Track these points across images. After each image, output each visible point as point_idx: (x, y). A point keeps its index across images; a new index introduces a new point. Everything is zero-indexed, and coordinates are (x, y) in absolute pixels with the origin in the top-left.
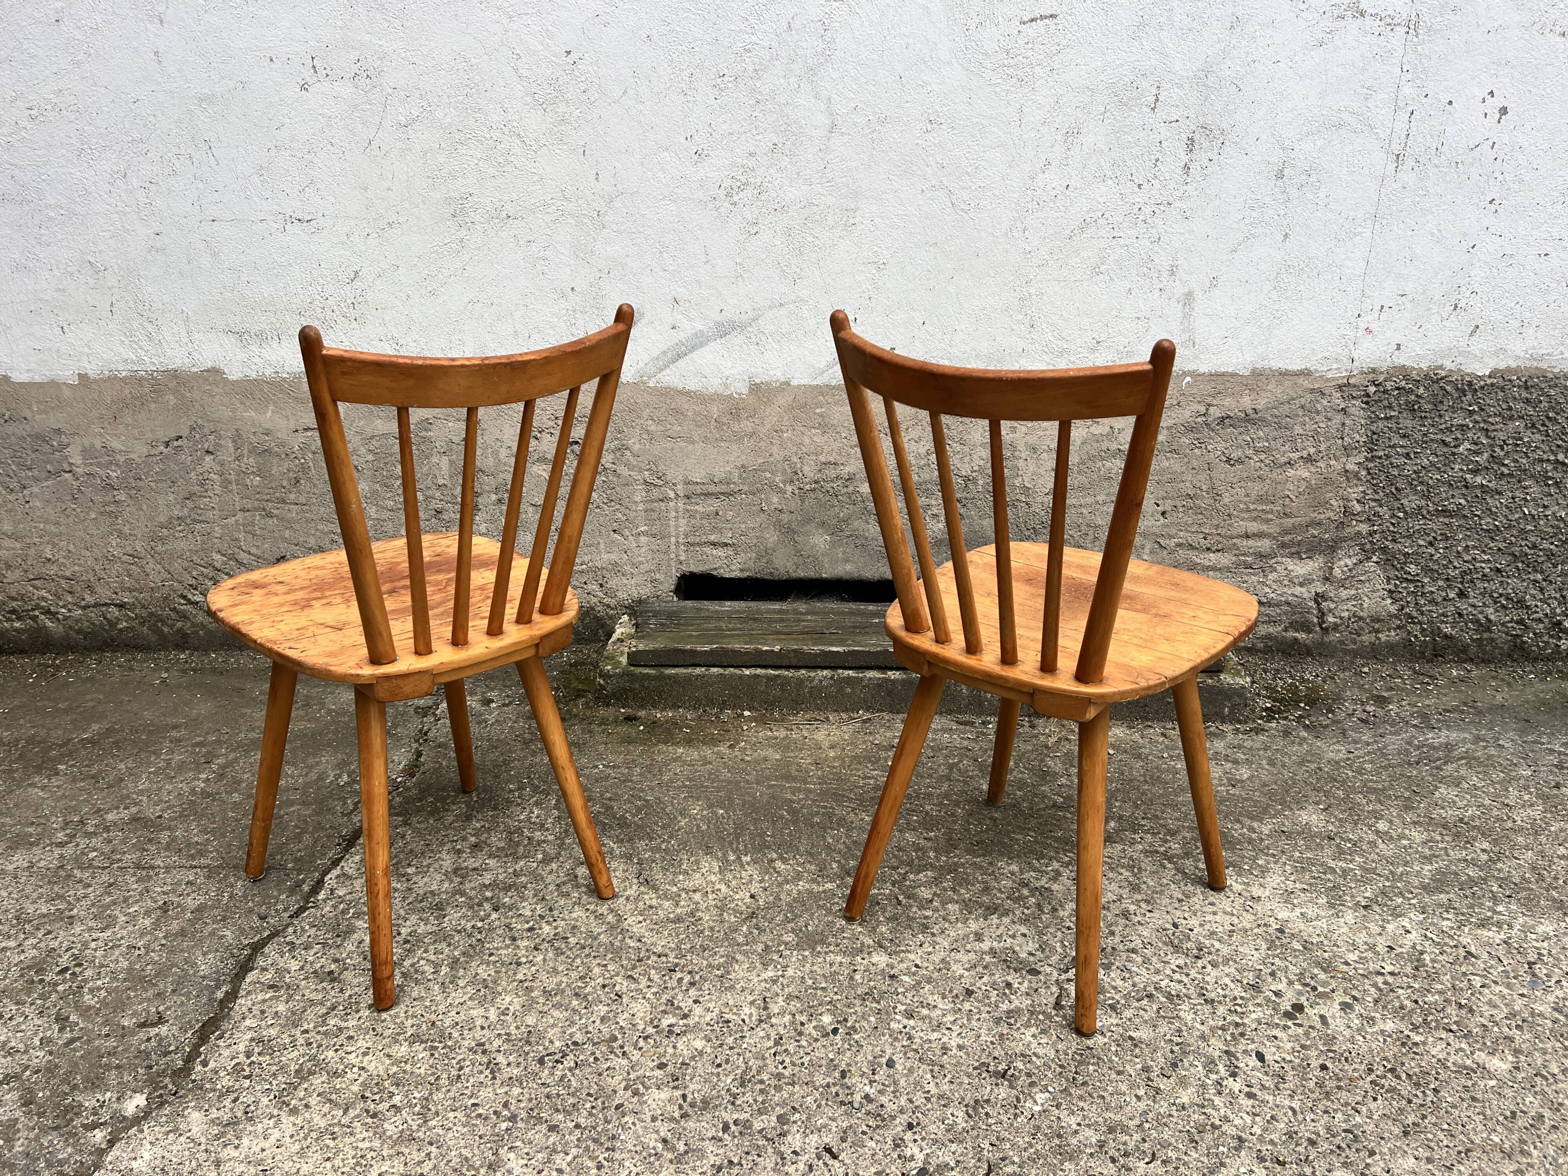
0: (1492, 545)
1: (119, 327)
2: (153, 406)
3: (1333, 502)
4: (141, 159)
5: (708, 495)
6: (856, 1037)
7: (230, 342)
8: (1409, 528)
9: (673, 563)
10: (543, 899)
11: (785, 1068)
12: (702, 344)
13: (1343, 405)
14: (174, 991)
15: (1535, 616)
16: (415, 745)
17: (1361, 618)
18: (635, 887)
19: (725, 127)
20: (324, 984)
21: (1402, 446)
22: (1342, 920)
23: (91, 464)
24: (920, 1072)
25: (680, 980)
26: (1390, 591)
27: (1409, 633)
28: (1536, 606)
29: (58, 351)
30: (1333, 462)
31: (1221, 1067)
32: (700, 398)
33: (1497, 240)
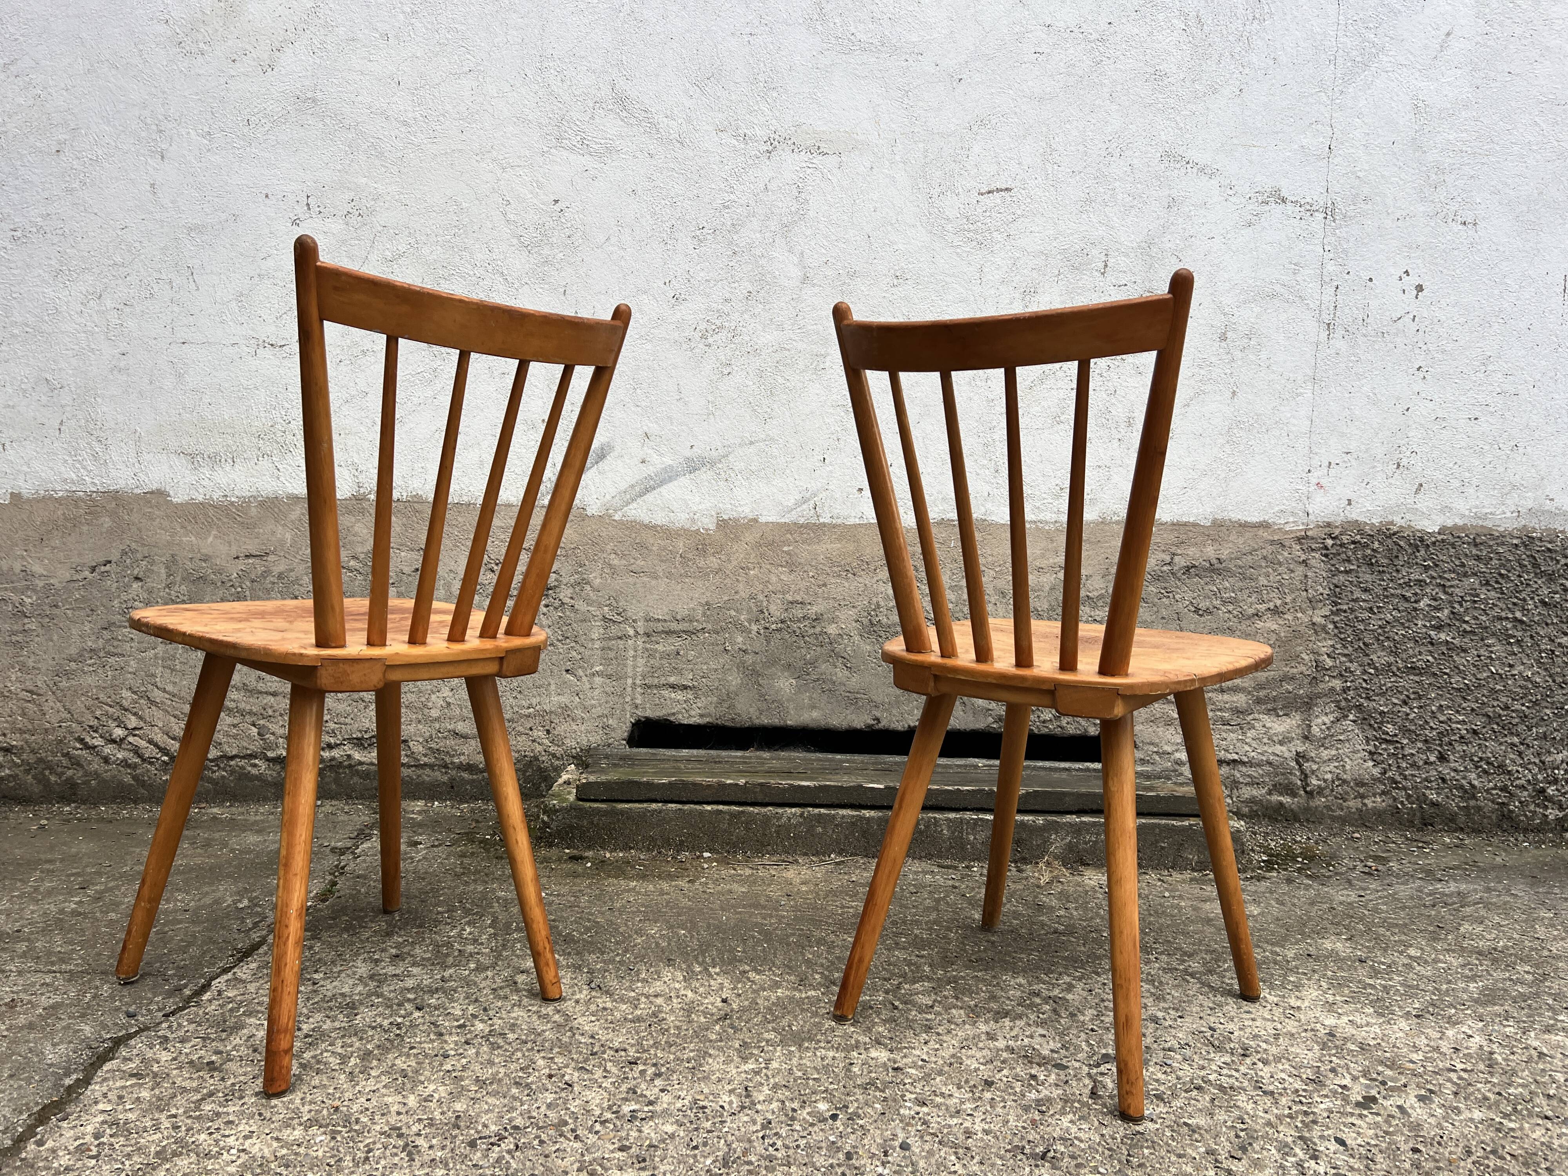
0: (1464, 705)
1: (65, 446)
2: (85, 528)
3: (1304, 656)
4: (120, 281)
5: (669, 633)
6: (861, 1122)
7: (180, 464)
8: (1381, 685)
9: (628, 708)
10: (476, 1000)
11: (777, 1150)
12: (671, 479)
13: (1303, 557)
14: (12, 1077)
15: (1518, 782)
16: (329, 878)
17: (1344, 781)
18: (585, 992)
19: (702, 274)
20: (201, 1074)
21: (1364, 601)
22: (1395, 1027)
24: (942, 1154)
25: (643, 1072)
26: (1370, 753)
27: (1395, 799)
28: (1518, 771)
30: (1299, 615)
31: (1297, 1150)
32: (668, 533)
33: (1430, 405)
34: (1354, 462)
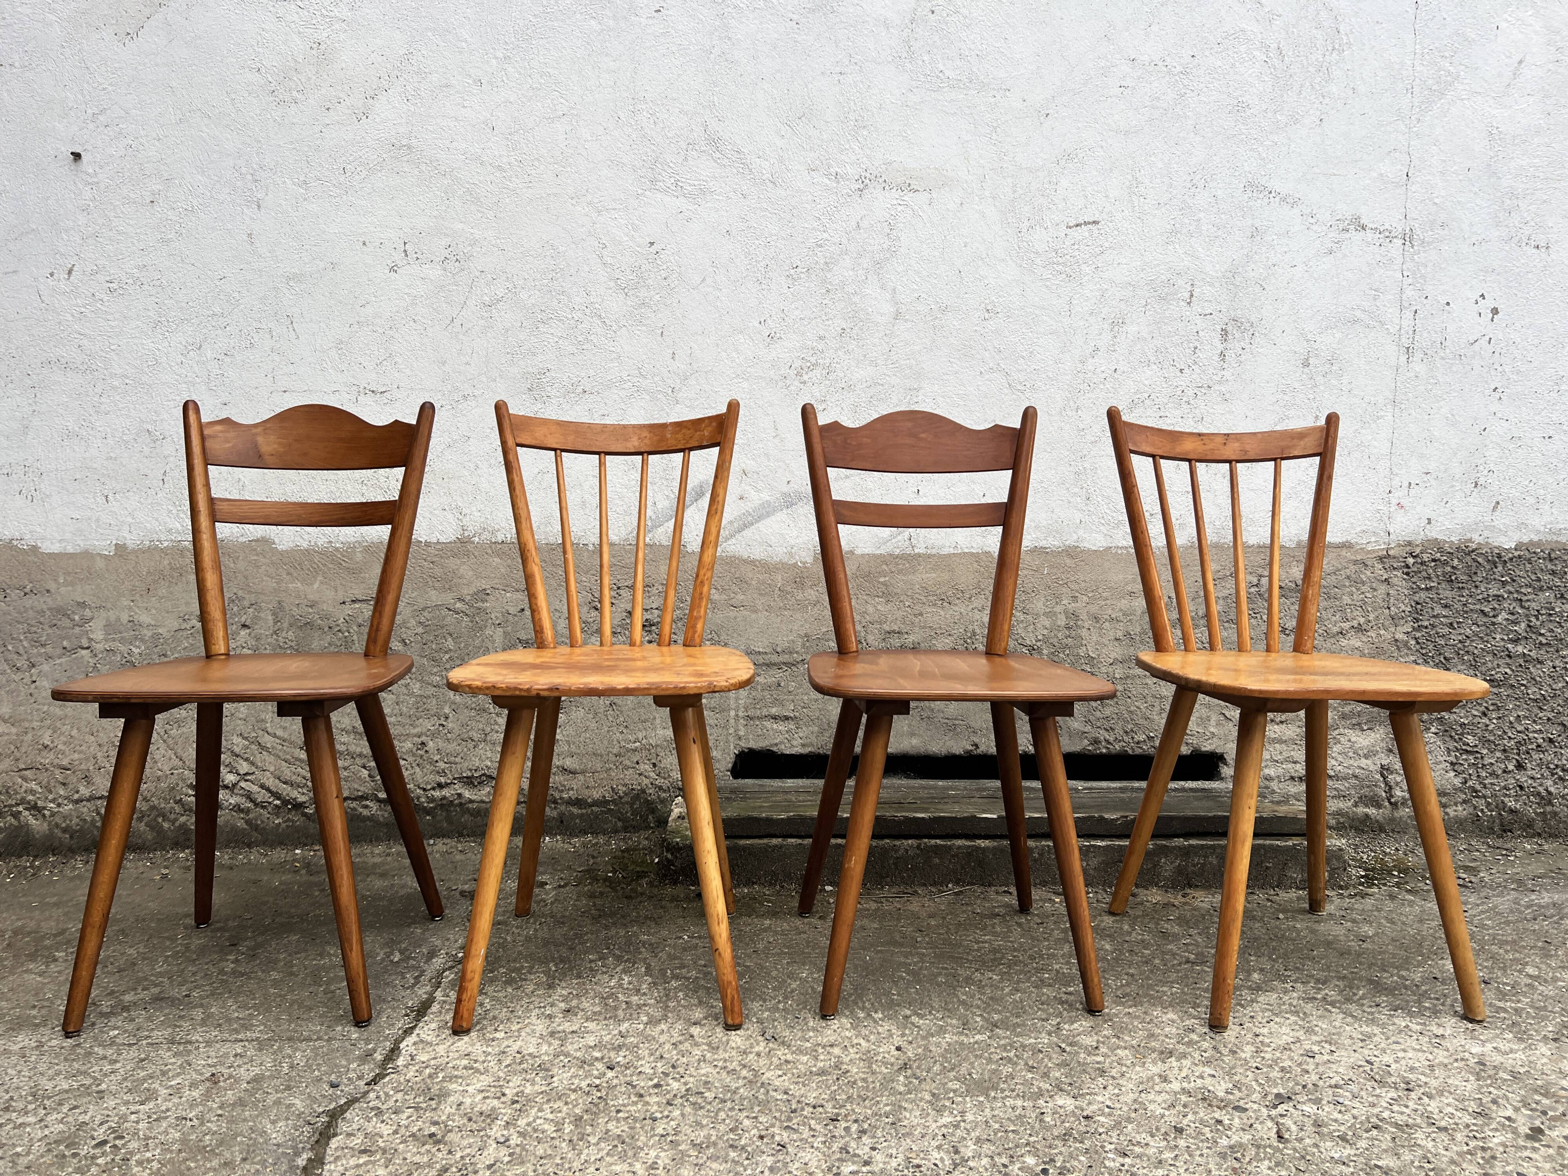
0: (1541, 715)
1: (169, 496)
4: (220, 332)
5: (769, 665)
9: (731, 739)
10: (662, 1057)
12: (768, 515)
13: (1385, 576)
14: (244, 1160)
19: (797, 313)
21: (1444, 616)
22: (1538, 1052)
23: (114, 640)
26: (1452, 764)
27: (1475, 808)
29: (98, 520)
30: (1382, 632)
32: (765, 567)
33: (1505, 424)
34: (1433, 482)
